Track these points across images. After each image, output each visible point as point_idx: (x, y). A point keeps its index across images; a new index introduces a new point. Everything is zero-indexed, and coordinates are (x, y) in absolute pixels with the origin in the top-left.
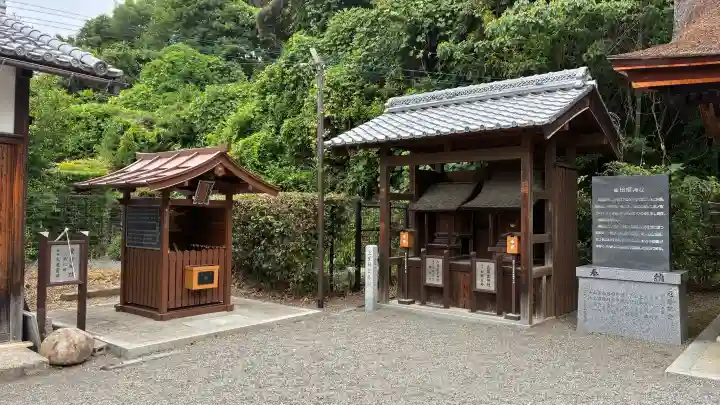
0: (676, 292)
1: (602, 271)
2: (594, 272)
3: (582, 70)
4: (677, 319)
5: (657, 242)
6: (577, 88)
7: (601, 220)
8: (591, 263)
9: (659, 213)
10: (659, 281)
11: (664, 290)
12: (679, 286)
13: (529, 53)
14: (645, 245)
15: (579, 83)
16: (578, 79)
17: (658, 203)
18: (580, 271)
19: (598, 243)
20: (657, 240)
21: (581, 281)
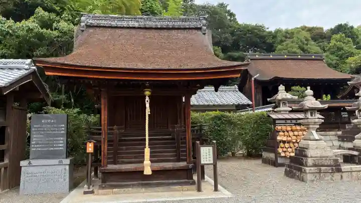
0: (67, 167)
1: (34, 162)
2: (30, 163)
3: (29, 61)
4: (67, 180)
5: (61, 145)
6: (26, 70)
7: (35, 136)
8: (29, 158)
9: (62, 132)
10: (61, 164)
11: (63, 167)
12: (69, 165)
13: (5, 46)
14: (55, 147)
15: (27, 67)
16: (27, 65)
17: (62, 127)
18: (23, 163)
19: (33, 148)
20: (61, 144)
21: (23, 169)
